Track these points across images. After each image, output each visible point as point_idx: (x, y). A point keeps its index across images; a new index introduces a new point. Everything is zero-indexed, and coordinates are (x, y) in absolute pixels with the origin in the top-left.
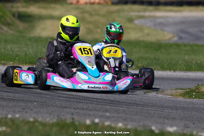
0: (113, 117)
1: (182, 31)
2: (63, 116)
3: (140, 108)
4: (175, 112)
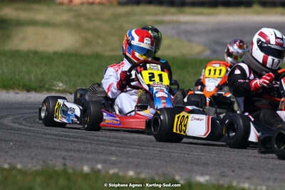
0: (121, 162)
1: (217, 42)
2: (51, 160)
3: (158, 149)
4: (207, 154)
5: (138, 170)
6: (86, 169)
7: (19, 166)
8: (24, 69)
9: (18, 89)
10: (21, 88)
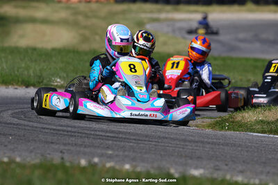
0: (117, 156)
2: (49, 154)
3: (154, 143)
4: (201, 148)
5: (134, 163)
6: (83, 162)
7: (18, 160)
8: (23, 65)
9: (17, 84)
10: (20, 83)
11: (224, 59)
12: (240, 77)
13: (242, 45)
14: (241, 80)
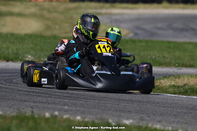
0: (71, 110)
1: (138, 28)
2: (23, 109)
3: (97, 101)
4: (131, 105)
5: (83, 116)
6: (47, 115)
8: (5, 46)
10: (2, 59)
11: (147, 42)
12: (158, 55)
13: (160, 32)
14: (159, 57)
